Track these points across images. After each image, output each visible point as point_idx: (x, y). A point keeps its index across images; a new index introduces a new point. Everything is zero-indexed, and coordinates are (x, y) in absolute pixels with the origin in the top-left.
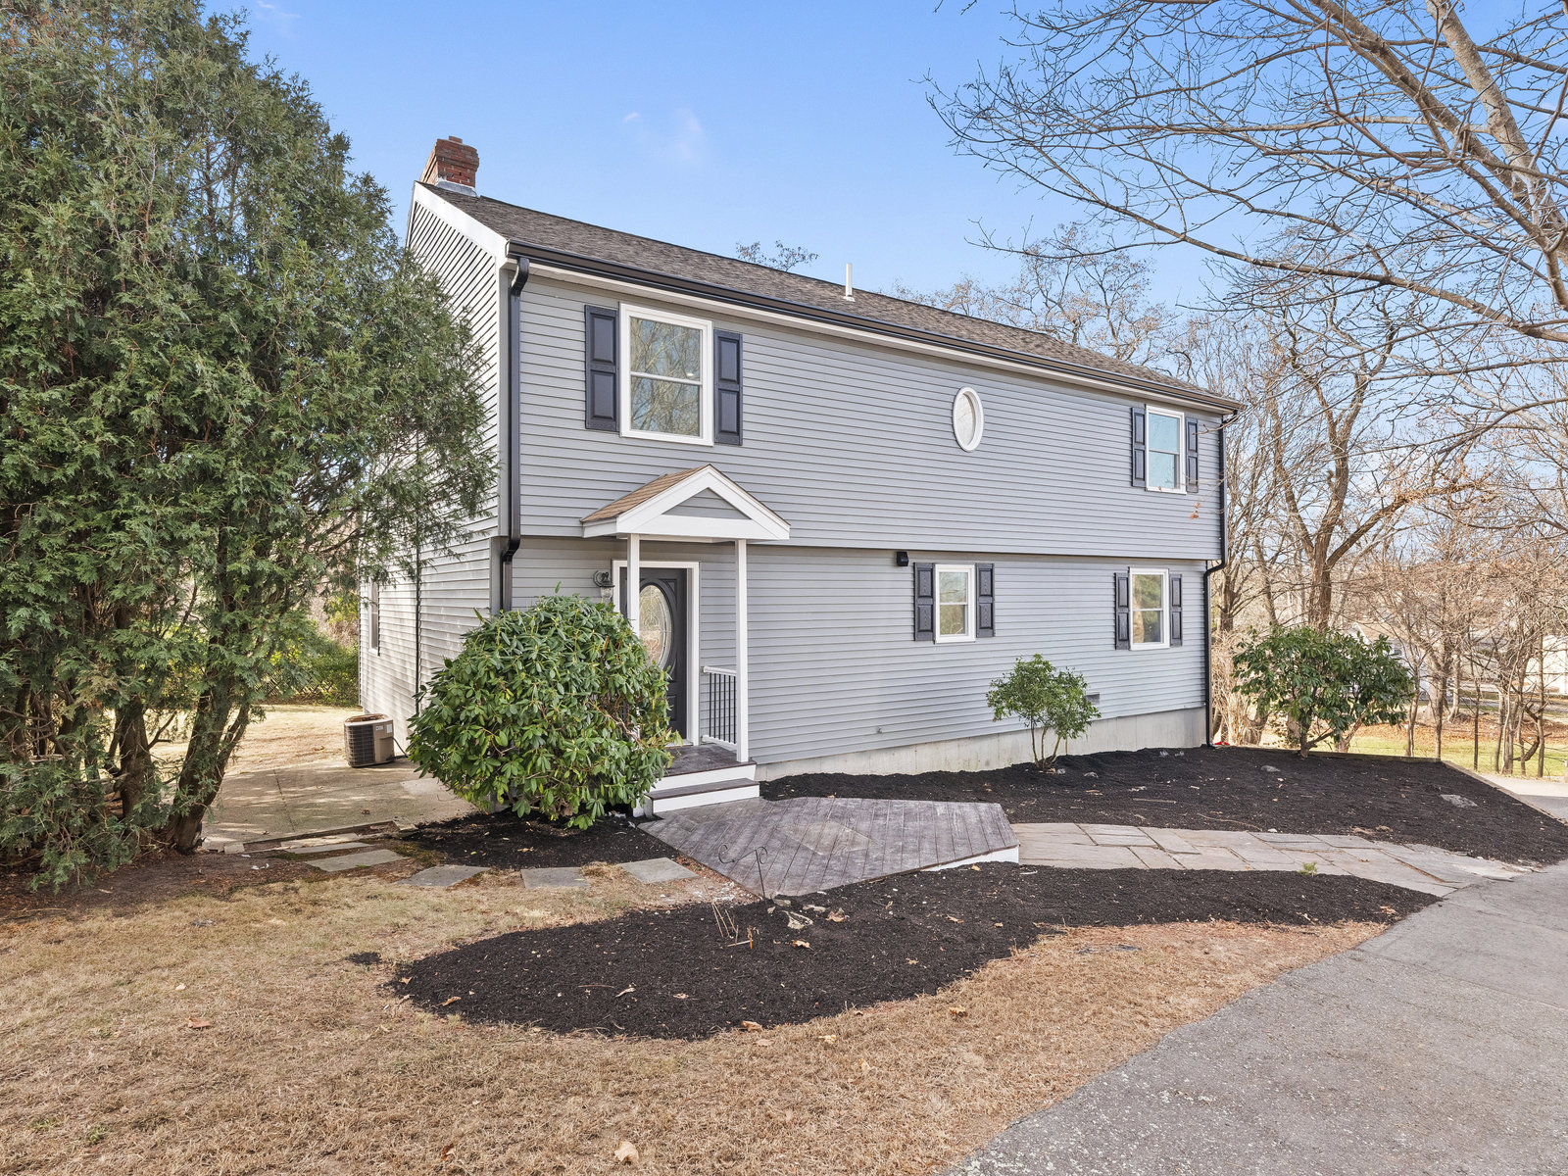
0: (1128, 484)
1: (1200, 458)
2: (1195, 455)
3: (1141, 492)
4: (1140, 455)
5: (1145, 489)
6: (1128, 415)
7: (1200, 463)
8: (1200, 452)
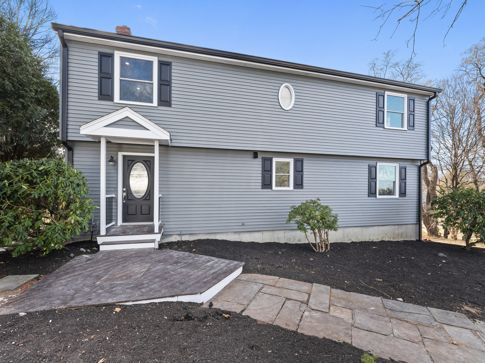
0: (375, 126)
1: (416, 115)
2: (413, 113)
3: (382, 129)
4: (381, 113)
5: (384, 128)
6: (375, 96)
7: (415, 117)
8: (416, 112)
